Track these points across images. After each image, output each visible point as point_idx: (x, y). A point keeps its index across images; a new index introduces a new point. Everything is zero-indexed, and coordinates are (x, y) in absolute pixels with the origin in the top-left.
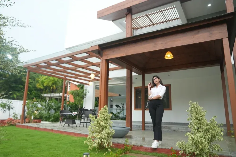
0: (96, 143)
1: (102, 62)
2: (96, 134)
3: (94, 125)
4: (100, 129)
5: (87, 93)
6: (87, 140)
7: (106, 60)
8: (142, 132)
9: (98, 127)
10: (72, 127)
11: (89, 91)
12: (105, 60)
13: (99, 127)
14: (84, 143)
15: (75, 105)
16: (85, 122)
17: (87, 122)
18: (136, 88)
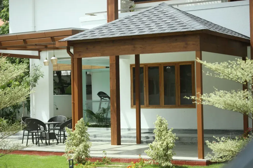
1: (73, 61)
2: (73, 147)
18: (134, 66)
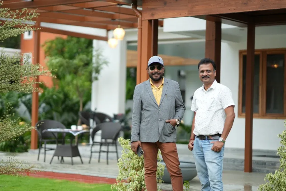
0: (132, 187)
1: (142, 25)
2: (131, 172)
3: (129, 157)
4: (138, 163)
5: (104, 66)
6: (116, 182)
7: (150, 21)
8: (243, 174)
9: (134, 161)
10: (72, 163)
11: (108, 60)
12: (147, 21)
13: (138, 160)
14: (111, 187)
15: (61, 96)
16: (104, 152)
17: (108, 152)
18: (245, 54)
